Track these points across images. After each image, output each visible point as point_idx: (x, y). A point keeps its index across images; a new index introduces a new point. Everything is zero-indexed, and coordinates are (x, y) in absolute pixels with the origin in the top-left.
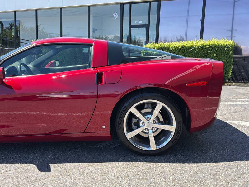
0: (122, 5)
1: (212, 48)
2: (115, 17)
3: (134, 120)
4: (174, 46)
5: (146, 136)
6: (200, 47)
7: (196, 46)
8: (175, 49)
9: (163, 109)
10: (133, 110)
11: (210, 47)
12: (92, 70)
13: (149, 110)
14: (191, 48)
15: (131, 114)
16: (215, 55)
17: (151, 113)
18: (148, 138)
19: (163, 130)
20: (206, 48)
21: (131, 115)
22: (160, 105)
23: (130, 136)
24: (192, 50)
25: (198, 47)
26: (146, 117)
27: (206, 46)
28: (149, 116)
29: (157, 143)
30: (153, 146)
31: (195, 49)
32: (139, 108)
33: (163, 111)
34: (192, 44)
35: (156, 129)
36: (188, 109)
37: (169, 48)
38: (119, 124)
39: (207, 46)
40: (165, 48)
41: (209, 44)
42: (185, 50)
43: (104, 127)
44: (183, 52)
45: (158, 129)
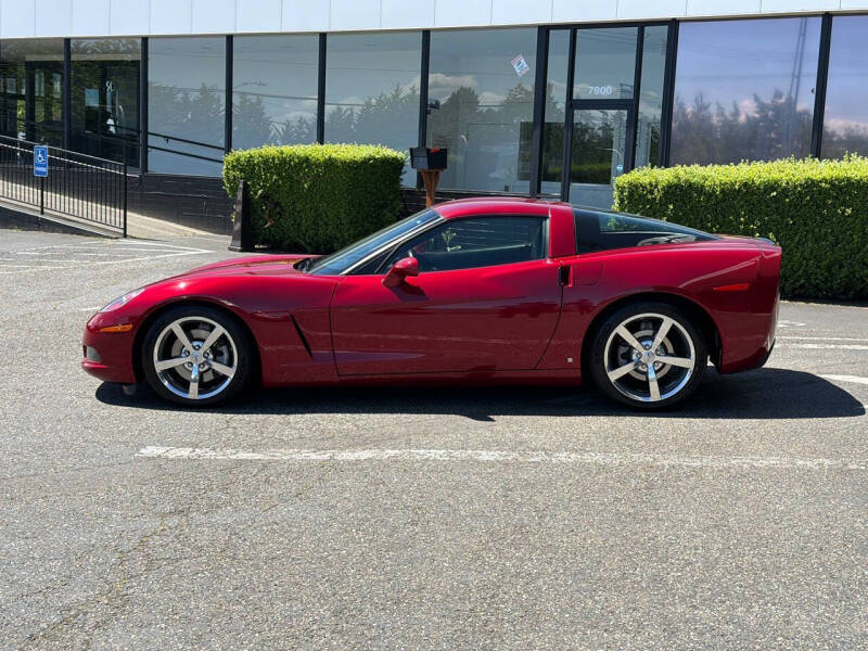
0: (544, 31)
1: (841, 188)
2: (518, 71)
3: (622, 350)
4: (718, 182)
5: (643, 378)
6: (801, 185)
7: (788, 183)
8: (722, 191)
9: (673, 330)
10: (621, 330)
11: (833, 185)
12: (549, 262)
13: (649, 333)
14: (773, 189)
15: (617, 337)
16: (849, 211)
17: (652, 338)
18: (647, 382)
19: (673, 367)
20: (821, 191)
21: (618, 340)
22: (668, 323)
23: (614, 376)
24: (775, 194)
25: (795, 187)
26: (644, 343)
27: (821, 182)
28: (650, 343)
29: (662, 391)
30: (655, 395)
31: (785, 192)
32: (632, 328)
33: (673, 334)
34: (776, 175)
35: (660, 365)
36: (718, 331)
37: (702, 186)
38: (597, 355)
39: (823, 185)
40: (691, 185)
41: (828, 178)
42: (754, 194)
43: (570, 360)
44: (746, 202)
45: (664, 365)
